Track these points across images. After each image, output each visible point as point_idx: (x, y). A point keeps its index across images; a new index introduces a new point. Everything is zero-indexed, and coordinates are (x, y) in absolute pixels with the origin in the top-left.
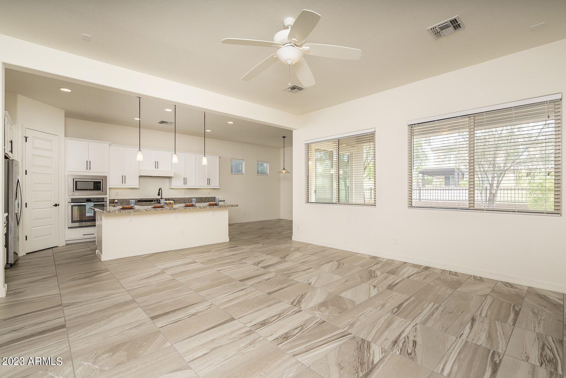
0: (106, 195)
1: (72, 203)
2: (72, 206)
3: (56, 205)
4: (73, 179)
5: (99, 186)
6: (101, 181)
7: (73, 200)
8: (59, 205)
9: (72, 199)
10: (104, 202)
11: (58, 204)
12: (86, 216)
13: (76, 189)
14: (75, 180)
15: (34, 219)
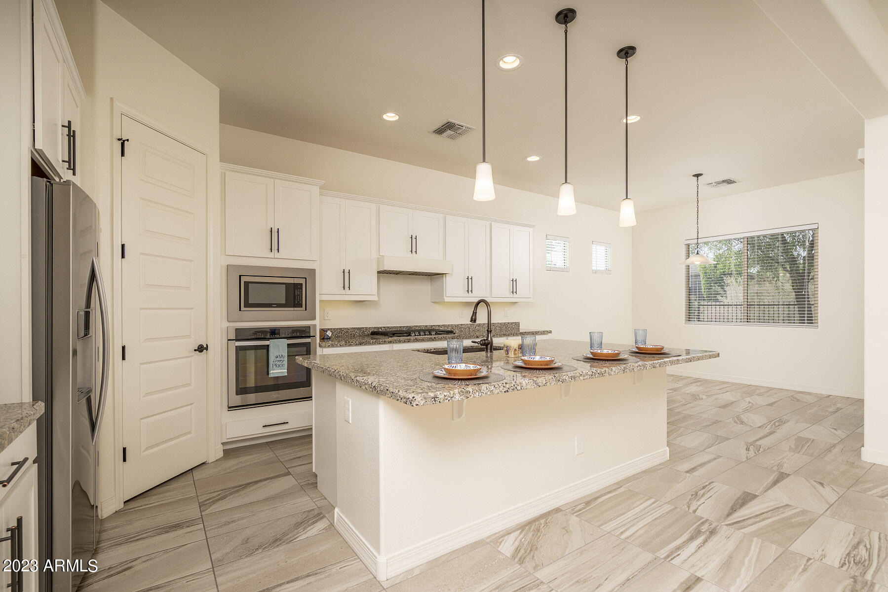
0: (314, 318)
1: (237, 340)
2: (239, 349)
3: (201, 349)
4: (240, 276)
5: (298, 295)
6: (302, 281)
7: (241, 334)
8: (207, 349)
9: (237, 330)
10: (310, 337)
11: (205, 346)
12: (271, 375)
13: (247, 305)
14: (243, 279)
15: (147, 394)
